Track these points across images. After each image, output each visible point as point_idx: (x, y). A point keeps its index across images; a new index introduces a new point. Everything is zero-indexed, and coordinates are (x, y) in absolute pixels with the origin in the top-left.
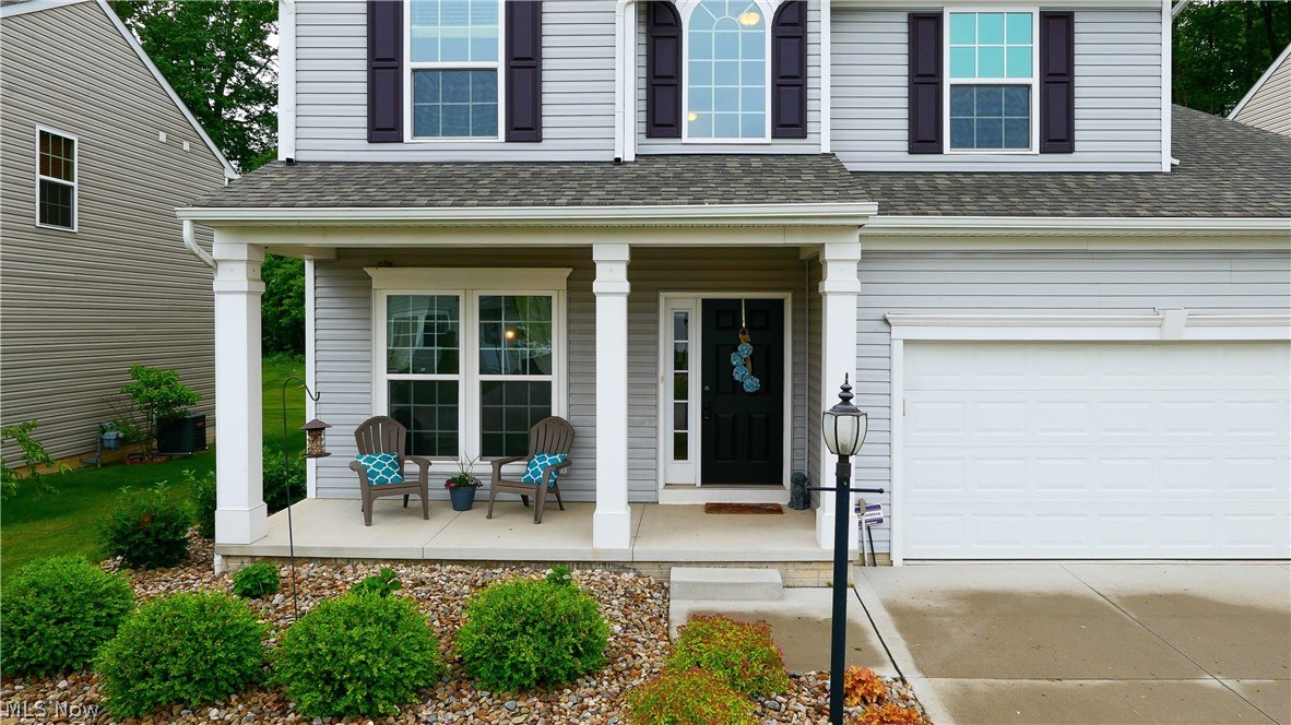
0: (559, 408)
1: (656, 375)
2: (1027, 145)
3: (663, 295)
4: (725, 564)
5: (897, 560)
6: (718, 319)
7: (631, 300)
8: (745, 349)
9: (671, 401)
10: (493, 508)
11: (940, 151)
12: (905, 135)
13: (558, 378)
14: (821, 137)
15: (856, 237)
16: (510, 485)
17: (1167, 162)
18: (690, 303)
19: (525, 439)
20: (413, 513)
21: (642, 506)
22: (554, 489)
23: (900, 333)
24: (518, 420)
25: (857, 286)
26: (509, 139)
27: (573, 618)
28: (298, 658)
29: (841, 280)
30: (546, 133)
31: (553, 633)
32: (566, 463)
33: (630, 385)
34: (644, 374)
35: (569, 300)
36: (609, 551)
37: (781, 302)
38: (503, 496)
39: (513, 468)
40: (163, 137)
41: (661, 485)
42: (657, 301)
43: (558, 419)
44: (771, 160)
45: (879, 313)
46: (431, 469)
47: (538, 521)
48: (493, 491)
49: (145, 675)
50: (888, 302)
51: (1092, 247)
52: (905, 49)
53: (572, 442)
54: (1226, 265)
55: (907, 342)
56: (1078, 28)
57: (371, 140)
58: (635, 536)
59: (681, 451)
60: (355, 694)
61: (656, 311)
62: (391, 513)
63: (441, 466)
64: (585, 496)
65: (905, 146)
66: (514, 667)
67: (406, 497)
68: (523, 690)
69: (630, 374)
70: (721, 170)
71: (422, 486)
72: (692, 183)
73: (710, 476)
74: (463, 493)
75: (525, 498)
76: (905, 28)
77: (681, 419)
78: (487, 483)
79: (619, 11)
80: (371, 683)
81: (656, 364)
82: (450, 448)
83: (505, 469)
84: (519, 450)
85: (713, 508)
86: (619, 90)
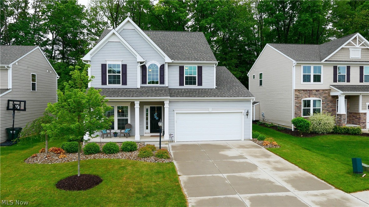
0: (129, 122)
1: (143, 117)
2: (196, 85)
3: (144, 106)
4: (152, 142)
5: (175, 142)
6: (152, 109)
7: (139, 108)
8: (156, 113)
9: (146, 121)
10: (120, 136)
11: (184, 86)
12: (179, 83)
13: (129, 118)
14: (166, 84)
15: (168, 100)
16: (123, 133)
17: (215, 87)
18: (148, 107)
19: (124, 127)
20: (109, 137)
21: (142, 136)
22: (129, 134)
23: (175, 112)
24: (123, 124)
25: (168, 106)
26: (122, 85)
27: (134, 144)
28: (106, 148)
29: (166, 105)
30: (127, 84)
31: (132, 146)
32: (131, 130)
33: (140, 119)
34: (142, 114)
35: (131, 107)
36: (137, 140)
37: (161, 107)
38: (122, 135)
39: (123, 131)
40: (47, 71)
41: (144, 133)
42: (143, 107)
43: (129, 124)
44: (159, 87)
45: (173, 109)
46: (111, 131)
47: (127, 138)
48: (120, 134)
49: (89, 150)
50: (174, 108)
51: (200, 101)
52: (179, 71)
53: (131, 127)
54: (217, 103)
55: (176, 113)
56: (203, 68)
57: (102, 85)
58: (140, 139)
59: (147, 128)
60: (112, 151)
61: (143, 108)
62: (105, 138)
63: (112, 131)
64: (133, 135)
65: (179, 85)
66: (128, 149)
67: (107, 135)
68: (129, 151)
69: (140, 117)
70: (152, 90)
71: (110, 133)
72: (148, 93)
73: (151, 132)
74: (116, 135)
75: (124, 135)
76: (179, 68)
77: (147, 124)
78: (119, 133)
79: (138, 67)
80: (113, 150)
81: (143, 116)
82: (113, 128)
83: (122, 131)
84: (123, 128)
85: (151, 136)
86: (138, 78)
